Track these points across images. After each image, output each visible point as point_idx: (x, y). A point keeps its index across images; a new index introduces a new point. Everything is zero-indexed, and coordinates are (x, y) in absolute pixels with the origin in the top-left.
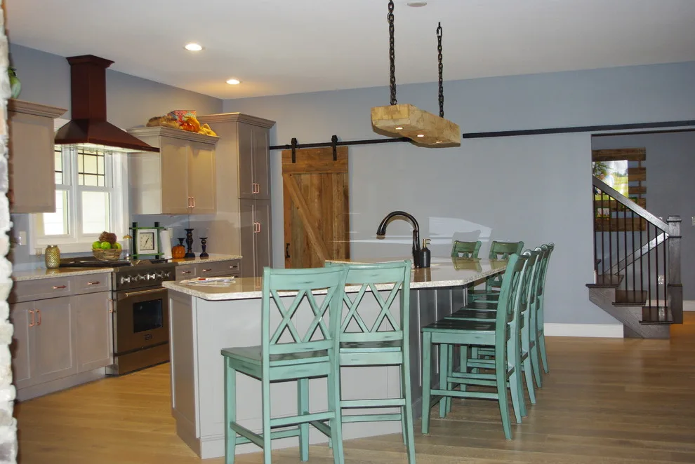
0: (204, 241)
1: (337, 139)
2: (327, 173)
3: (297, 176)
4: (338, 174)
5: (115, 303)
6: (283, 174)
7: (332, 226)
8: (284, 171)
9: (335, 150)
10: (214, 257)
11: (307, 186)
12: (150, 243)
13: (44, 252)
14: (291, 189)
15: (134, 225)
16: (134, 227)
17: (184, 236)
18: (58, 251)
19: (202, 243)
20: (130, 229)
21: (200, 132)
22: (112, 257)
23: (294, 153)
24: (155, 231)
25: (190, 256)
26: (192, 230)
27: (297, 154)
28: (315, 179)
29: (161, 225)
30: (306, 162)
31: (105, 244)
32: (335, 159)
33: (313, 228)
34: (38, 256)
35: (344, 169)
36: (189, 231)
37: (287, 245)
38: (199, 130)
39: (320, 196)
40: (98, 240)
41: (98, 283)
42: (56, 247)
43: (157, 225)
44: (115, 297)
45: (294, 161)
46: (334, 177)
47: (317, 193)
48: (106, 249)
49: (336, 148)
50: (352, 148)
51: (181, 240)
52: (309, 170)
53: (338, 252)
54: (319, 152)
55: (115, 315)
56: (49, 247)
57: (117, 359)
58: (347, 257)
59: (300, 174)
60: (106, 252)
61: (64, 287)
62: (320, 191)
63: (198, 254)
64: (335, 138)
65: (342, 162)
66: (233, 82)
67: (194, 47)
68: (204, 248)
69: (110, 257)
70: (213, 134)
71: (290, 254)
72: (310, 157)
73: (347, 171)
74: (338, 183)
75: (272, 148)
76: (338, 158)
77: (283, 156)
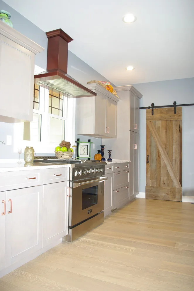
0: (110, 152)
1: (176, 103)
2: (171, 120)
3: (154, 122)
4: (177, 121)
5: (71, 190)
6: (146, 121)
7: (173, 147)
8: (147, 119)
9: (175, 109)
11: (159, 127)
12: (86, 151)
14: (151, 129)
15: (78, 140)
17: (100, 149)
18: (33, 151)
19: (109, 153)
20: (75, 142)
21: (113, 93)
22: (67, 157)
23: (153, 110)
24: (88, 144)
26: (104, 146)
27: (154, 111)
28: (164, 124)
29: (92, 141)
30: (159, 115)
31: (64, 149)
32: (175, 113)
33: (162, 148)
34: (20, 153)
35: (179, 121)
37: (148, 156)
39: (166, 132)
40: (59, 146)
41: (60, 175)
42: (32, 148)
43: (89, 141)
44: (71, 186)
45: (153, 114)
46: (174, 122)
47: (164, 131)
48: (64, 152)
50: (184, 108)
51: (99, 151)
52: (161, 119)
54: (166, 110)
55: (71, 199)
56: (28, 148)
57: (71, 230)
59: (156, 121)
60: (64, 154)
61: (35, 178)
62: (166, 129)
63: (106, 159)
64: (175, 103)
65: (179, 114)
66: (130, 68)
68: (110, 155)
70: (118, 96)
71: (149, 161)
72: (161, 112)
73: (181, 119)
74: (176, 125)
75: (140, 108)
76: (177, 113)
77: (147, 112)
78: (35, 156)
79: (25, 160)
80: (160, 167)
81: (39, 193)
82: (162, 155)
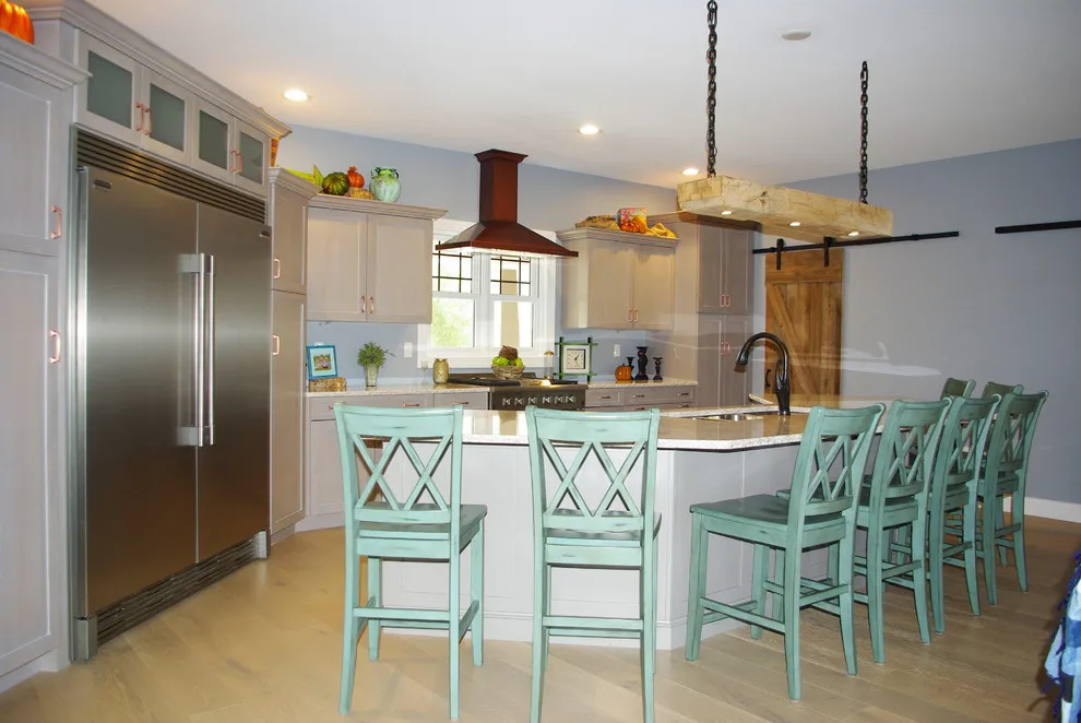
2: (817, 283)
3: (782, 287)
4: (831, 283)
6: (766, 284)
8: (767, 280)
9: (827, 253)
10: (668, 381)
11: (794, 299)
12: (580, 360)
13: (431, 366)
14: (774, 303)
15: (561, 339)
16: (561, 344)
17: (635, 354)
18: (447, 365)
19: (657, 363)
20: (555, 344)
21: (648, 234)
23: (779, 257)
24: (587, 348)
25: (642, 377)
26: (647, 348)
27: (783, 259)
28: (803, 290)
30: (793, 269)
31: (504, 361)
32: (827, 264)
34: (425, 369)
35: (837, 278)
36: (642, 350)
37: (767, 371)
38: (645, 231)
39: (808, 311)
40: (498, 355)
42: (445, 360)
43: (589, 341)
45: (779, 268)
46: (826, 288)
47: (804, 308)
49: (830, 247)
50: (849, 250)
51: (630, 359)
52: (796, 279)
53: (826, 384)
54: (808, 255)
56: (438, 360)
58: (837, 391)
59: (786, 284)
62: (809, 305)
63: (651, 376)
64: (828, 238)
65: (836, 267)
66: (691, 172)
67: (589, 130)
68: (658, 369)
69: (508, 375)
70: (671, 235)
71: (771, 382)
72: (797, 263)
73: (840, 280)
74: (830, 297)
75: (756, 252)
76: (830, 263)
77: (768, 262)
78: (451, 373)
79: (434, 380)
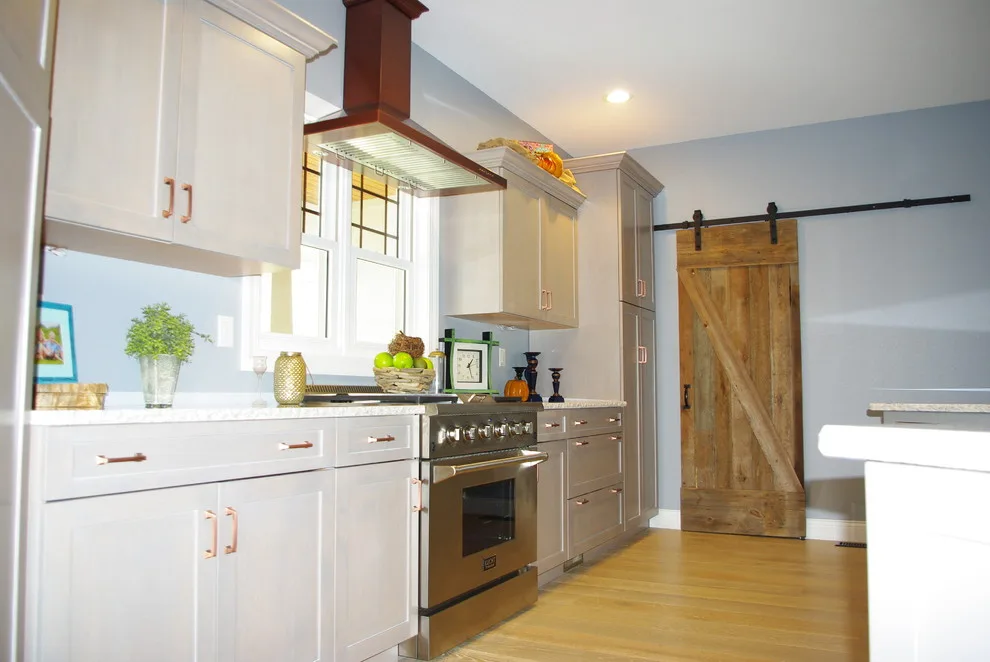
0: (556, 373)
1: (776, 208)
2: (760, 266)
3: (704, 272)
4: (780, 266)
5: (426, 488)
6: (678, 270)
7: (769, 356)
8: (681, 264)
9: (773, 227)
11: (723, 289)
12: (475, 369)
13: (271, 368)
14: (694, 295)
15: (449, 333)
16: (448, 338)
18: (303, 366)
19: (553, 377)
20: (440, 340)
21: (562, 179)
22: (414, 386)
23: (698, 234)
24: (484, 348)
26: (537, 354)
27: (703, 235)
28: (737, 277)
29: (494, 338)
30: (721, 249)
31: (403, 359)
32: (774, 240)
33: (734, 360)
34: (260, 373)
35: (789, 264)
36: (531, 356)
37: (686, 388)
38: (561, 173)
39: (746, 304)
40: (387, 351)
41: (390, 439)
42: (299, 355)
43: (486, 336)
44: (426, 475)
45: (698, 247)
46: (772, 273)
47: (739, 301)
48: (403, 369)
49: (775, 224)
50: (803, 223)
51: (519, 370)
52: (727, 261)
53: (780, 400)
54: (744, 230)
55: (426, 517)
56: (284, 356)
57: (426, 620)
59: (710, 269)
60: (401, 375)
61: (308, 446)
62: (746, 297)
63: (546, 396)
64: (772, 207)
65: (788, 245)
66: (619, 97)
68: (556, 386)
69: (409, 386)
70: (579, 190)
71: (689, 404)
72: (727, 241)
73: (796, 261)
74: (779, 284)
75: (657, 228)
76: (779, 240)
77: (679, 241)
78: (309, 383)
79: (277, 395)
80: (728, 422)
81: (320, 493)
82: (733, 382)
